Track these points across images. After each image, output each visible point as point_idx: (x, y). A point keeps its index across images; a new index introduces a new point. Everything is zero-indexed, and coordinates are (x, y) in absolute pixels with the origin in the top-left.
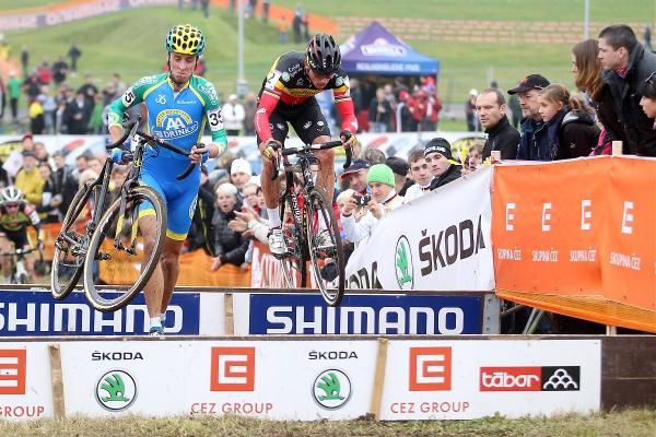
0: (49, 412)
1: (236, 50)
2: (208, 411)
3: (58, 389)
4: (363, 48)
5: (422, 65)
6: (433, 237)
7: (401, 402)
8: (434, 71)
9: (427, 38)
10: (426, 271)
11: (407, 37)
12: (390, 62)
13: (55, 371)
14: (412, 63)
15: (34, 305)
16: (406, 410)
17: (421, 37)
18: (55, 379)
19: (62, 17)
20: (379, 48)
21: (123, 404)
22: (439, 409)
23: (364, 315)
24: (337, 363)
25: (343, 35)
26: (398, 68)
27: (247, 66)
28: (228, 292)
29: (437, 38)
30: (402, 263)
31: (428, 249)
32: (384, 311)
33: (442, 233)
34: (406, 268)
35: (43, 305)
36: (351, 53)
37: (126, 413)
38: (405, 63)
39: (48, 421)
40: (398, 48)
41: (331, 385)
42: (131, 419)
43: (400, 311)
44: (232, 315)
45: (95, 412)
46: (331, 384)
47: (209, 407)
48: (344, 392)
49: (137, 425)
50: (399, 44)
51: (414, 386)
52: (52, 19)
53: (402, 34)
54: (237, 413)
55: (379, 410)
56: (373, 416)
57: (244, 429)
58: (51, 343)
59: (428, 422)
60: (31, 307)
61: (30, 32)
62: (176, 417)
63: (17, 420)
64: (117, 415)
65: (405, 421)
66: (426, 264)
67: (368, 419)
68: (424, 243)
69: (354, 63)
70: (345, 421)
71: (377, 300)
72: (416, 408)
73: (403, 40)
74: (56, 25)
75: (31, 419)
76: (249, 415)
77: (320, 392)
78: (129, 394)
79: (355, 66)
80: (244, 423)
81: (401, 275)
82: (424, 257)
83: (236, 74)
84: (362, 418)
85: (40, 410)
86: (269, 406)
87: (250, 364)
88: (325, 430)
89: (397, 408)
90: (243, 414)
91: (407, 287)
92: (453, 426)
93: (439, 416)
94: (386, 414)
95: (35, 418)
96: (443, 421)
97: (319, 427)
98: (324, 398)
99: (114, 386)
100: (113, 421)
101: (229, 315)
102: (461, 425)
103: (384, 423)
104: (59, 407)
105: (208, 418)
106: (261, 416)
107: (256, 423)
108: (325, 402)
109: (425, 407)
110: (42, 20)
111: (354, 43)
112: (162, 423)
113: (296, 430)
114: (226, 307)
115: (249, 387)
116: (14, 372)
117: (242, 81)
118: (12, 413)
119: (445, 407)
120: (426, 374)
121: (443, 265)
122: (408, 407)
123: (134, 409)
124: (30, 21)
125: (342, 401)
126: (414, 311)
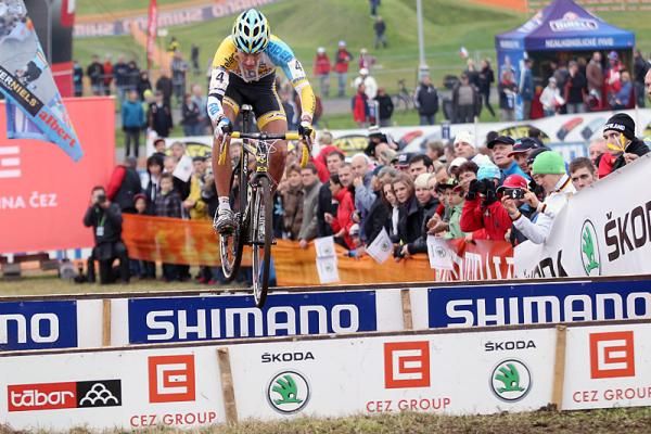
0: (221, 418)
1: (416, 34)
2: (384, 408)
3: (229, 394)
4: (551, 24)
5: (616, 38)
6: (619, 219)
7: (584, 391)
8: (629, 44)
9: (623, 8)
10: (613, 256)
11: (601, 9)
12: (581, 37)
13: (225, 375)
14: (606, 37)
15: (204, 311)
16: (589, 398)
17: (615, 8)
18: (225, 384)
19: (229, 8)
20: (570, 22)
21: (296, 406)
22: (623, 395)
23: (548, 305)
24: (515, 354)
25: (532, 11)
26: (592, 43)
27: (427, 50)
28: (405, 287)
29: (634, 8)
30: (588, 248)
31: (614, 232)
32: (569, 300)
33: (627, 215)
34: (592, 253)
35: (213, 311)
36: (540, 29)
37: (299, 415)
38: (597, 37)
39: (221, 426)
40: (588, 21)
41: (510, 377)
42: (306, 420)
43: (586, 299)
44: (410, 311)
45: (268, 415)
46: (510, 375)
47: (385, 405)
48: (524, 383)
49: (311, 426)
50: (591, 17)
51: (596, 373)
52: (218, 11)
53: (596, 6)
54: (414, 410)
55: (561, 399)
56: (555, 406)
57: (422, 425)
58: (219, 347)
59: (613, 409)
60: (201, 314)
61: (195, 25)
62: (351, 417)
63: (189, 427)
64: (290, 417)
65: (589, 410)
66: (613, 248)
67: (551, 409)
68: (610, 226)
69: (543, 41)
70: (525, 413)
71: (562, 288)
72: (600, 396)
73: (596, 12)
74: (224, 17)
75: (203, 425)
76: (428, 411)
77: (499, 384)
78: (302, 395)
79: (544, 43)
80: (421, 420)
81: (587, 262)
82: (610, 241)
83: (417, 58)
84: (543, 409)
85: (212, 415)
86: (447, 401)
87: (425, 359)
88: (505, 423)
89: (579, 397)
90: (421, 411)
91: (594, 273)
92: (638, 412)
93: (624, 403)
94: (568, 404)
95: (207, 424)
96: (627, 408)
97: (499, 420)
98: (503, 390)
99: (287, 388)
100: (287, 424)
101: (407, 312)
102: (646, 411)
103: (567, 413)
104: (231, 412)
105: (384, 416)
106: (439, 412)
107: (434, 419)
108: (504, 395)
109: (608, 395)
110: (207, 12)
111: (541, 19)
112: (337, 423)
113: (475, 424)
114: (403, 303)
115: (425, 382)
116: (183, 378)
117: (423, 65)
118: (183, 420)
119: (630, 394)
120: (608, 360)
121: (631, 248)
122: (591, 395)
123: (308, 410)
124: (195, 15)
125: (522, 393)
126: (601, 298)
